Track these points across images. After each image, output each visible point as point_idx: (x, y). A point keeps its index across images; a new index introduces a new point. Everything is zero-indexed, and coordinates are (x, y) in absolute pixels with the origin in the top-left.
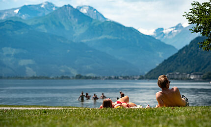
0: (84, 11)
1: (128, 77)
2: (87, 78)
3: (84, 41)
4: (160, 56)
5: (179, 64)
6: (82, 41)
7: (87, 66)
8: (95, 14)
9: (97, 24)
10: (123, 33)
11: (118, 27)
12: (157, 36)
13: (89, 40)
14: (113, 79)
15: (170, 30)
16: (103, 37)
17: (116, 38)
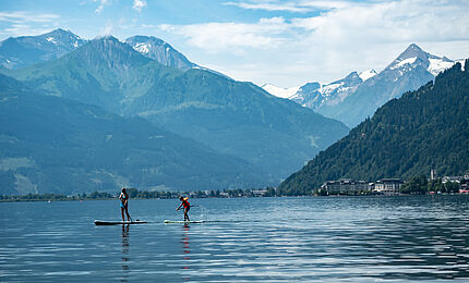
0: (144, 49)
1: (241, 191)
2: (149, 196)
3: (145, 114)
4: (313, 144)
5: (353, 160)
6: (140, 114)
7: (152, 171)
8: (168, 55)
9: (172, 78)
10: (230, 96)
11: (219, 82)
12: (304, 102)
13: (155, 112)
14: (207, 197)
15: (333, 87)
16: (185, 105)
17: (215, 106)
